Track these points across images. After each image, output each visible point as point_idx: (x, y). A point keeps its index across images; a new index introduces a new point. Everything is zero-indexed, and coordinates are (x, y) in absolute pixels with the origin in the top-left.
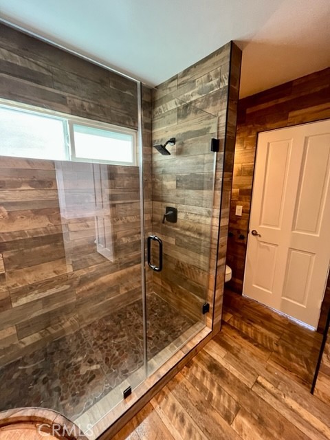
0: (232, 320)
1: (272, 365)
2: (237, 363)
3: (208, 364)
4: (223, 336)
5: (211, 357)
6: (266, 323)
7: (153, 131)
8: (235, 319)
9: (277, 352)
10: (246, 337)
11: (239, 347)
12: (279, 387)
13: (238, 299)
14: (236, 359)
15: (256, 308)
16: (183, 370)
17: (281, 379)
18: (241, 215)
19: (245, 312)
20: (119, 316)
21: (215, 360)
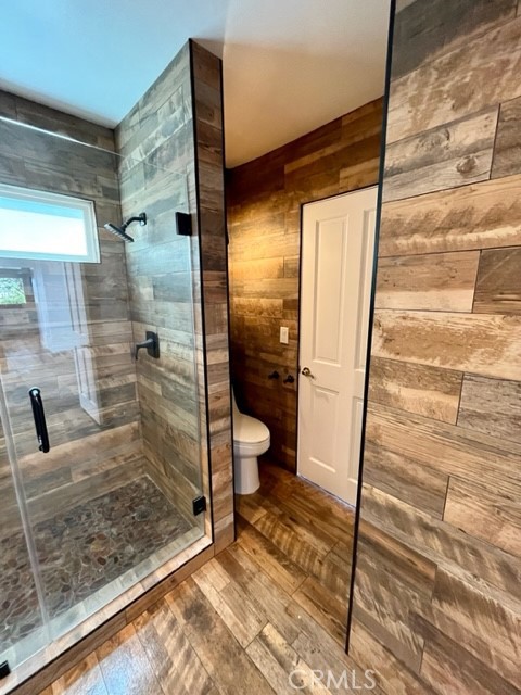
0: (263, 519)
1: (299, 601)
2: (240, 601)
3: (188, 605)
4: (235, 550)
5: (200, 590)
6: (318, 523)
7: (123, 202)
8: (268, 518)
9: (317, 577)
10: (273, 550)
11: (254, 569)
12: (296, 644)
13: (288, 482)
14: (242, 593)
15: (312, 498)
16: (139, 620)
17: (305, 627)
18: (286, 342)
19: (290, 505)
20: (67, 520)
21: (203, 596)
